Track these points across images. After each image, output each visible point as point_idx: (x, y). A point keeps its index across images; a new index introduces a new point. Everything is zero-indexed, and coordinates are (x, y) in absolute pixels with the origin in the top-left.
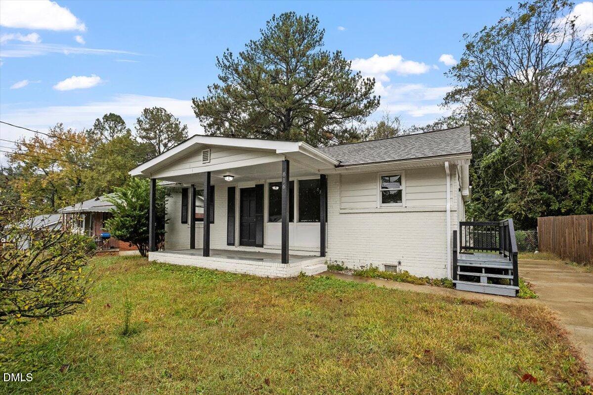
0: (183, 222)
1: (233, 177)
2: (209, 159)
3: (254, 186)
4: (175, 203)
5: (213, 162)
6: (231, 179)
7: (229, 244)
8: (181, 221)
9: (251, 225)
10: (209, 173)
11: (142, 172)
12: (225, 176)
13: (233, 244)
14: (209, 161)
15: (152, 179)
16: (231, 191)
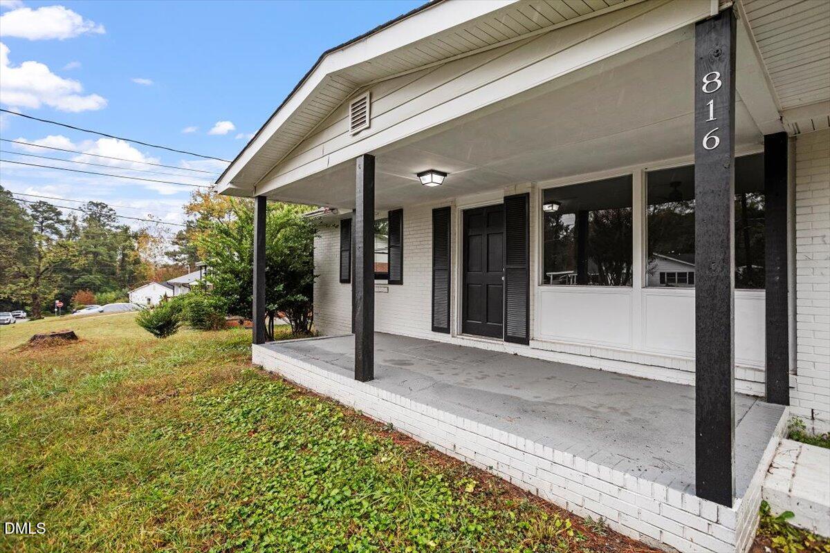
0: (342, 281)
1: (444, 174)
2: (367, 119)
3: (502, 201)
4: (329, 246)
5: (377, 124)
6: (438, 179)
7: (435, 329)
8: (339, 279)
9: (490, 289)
10: (369, 159)
11: (230, 183)
12: (420, 175)
13: (447, 331)
14: (367, 125)
15: (256, 197)
16: (441, 218)
